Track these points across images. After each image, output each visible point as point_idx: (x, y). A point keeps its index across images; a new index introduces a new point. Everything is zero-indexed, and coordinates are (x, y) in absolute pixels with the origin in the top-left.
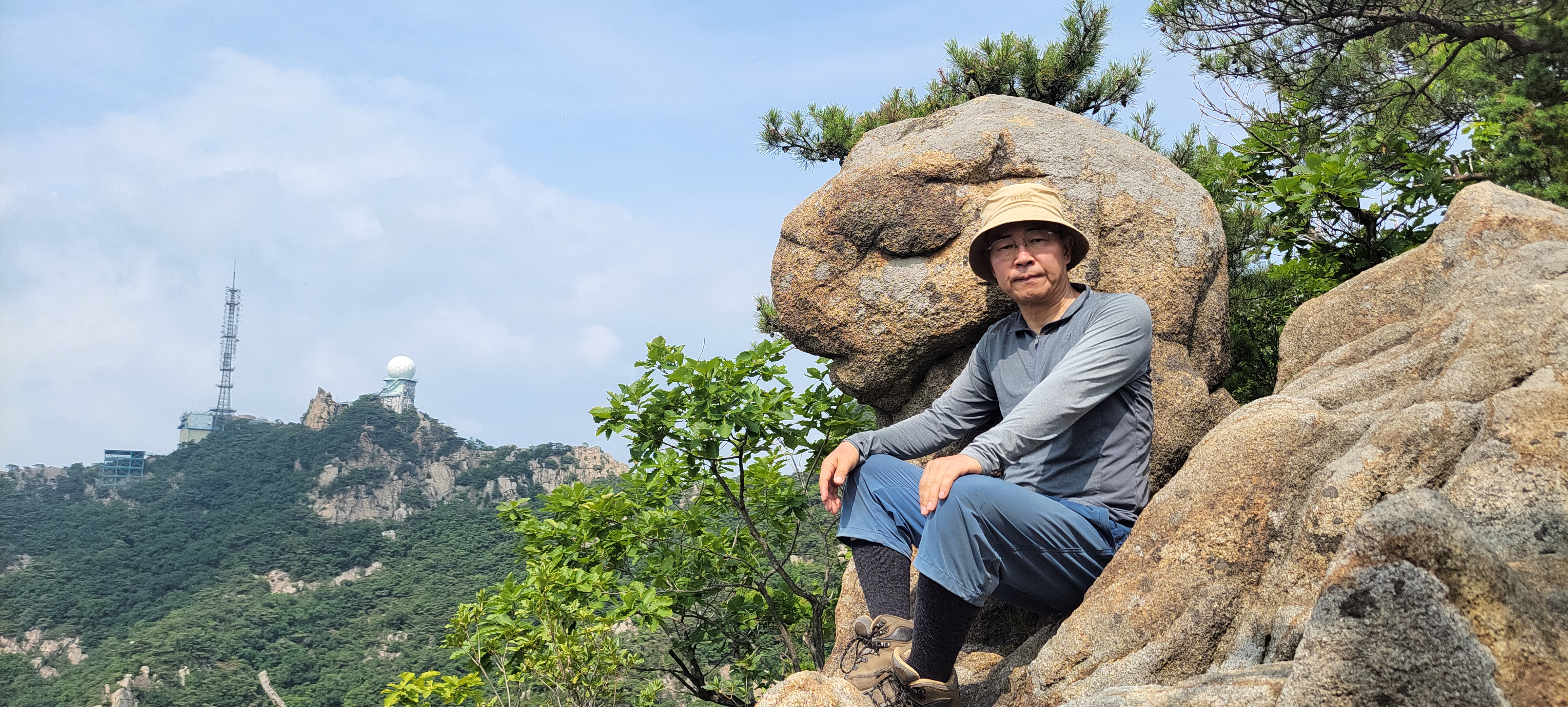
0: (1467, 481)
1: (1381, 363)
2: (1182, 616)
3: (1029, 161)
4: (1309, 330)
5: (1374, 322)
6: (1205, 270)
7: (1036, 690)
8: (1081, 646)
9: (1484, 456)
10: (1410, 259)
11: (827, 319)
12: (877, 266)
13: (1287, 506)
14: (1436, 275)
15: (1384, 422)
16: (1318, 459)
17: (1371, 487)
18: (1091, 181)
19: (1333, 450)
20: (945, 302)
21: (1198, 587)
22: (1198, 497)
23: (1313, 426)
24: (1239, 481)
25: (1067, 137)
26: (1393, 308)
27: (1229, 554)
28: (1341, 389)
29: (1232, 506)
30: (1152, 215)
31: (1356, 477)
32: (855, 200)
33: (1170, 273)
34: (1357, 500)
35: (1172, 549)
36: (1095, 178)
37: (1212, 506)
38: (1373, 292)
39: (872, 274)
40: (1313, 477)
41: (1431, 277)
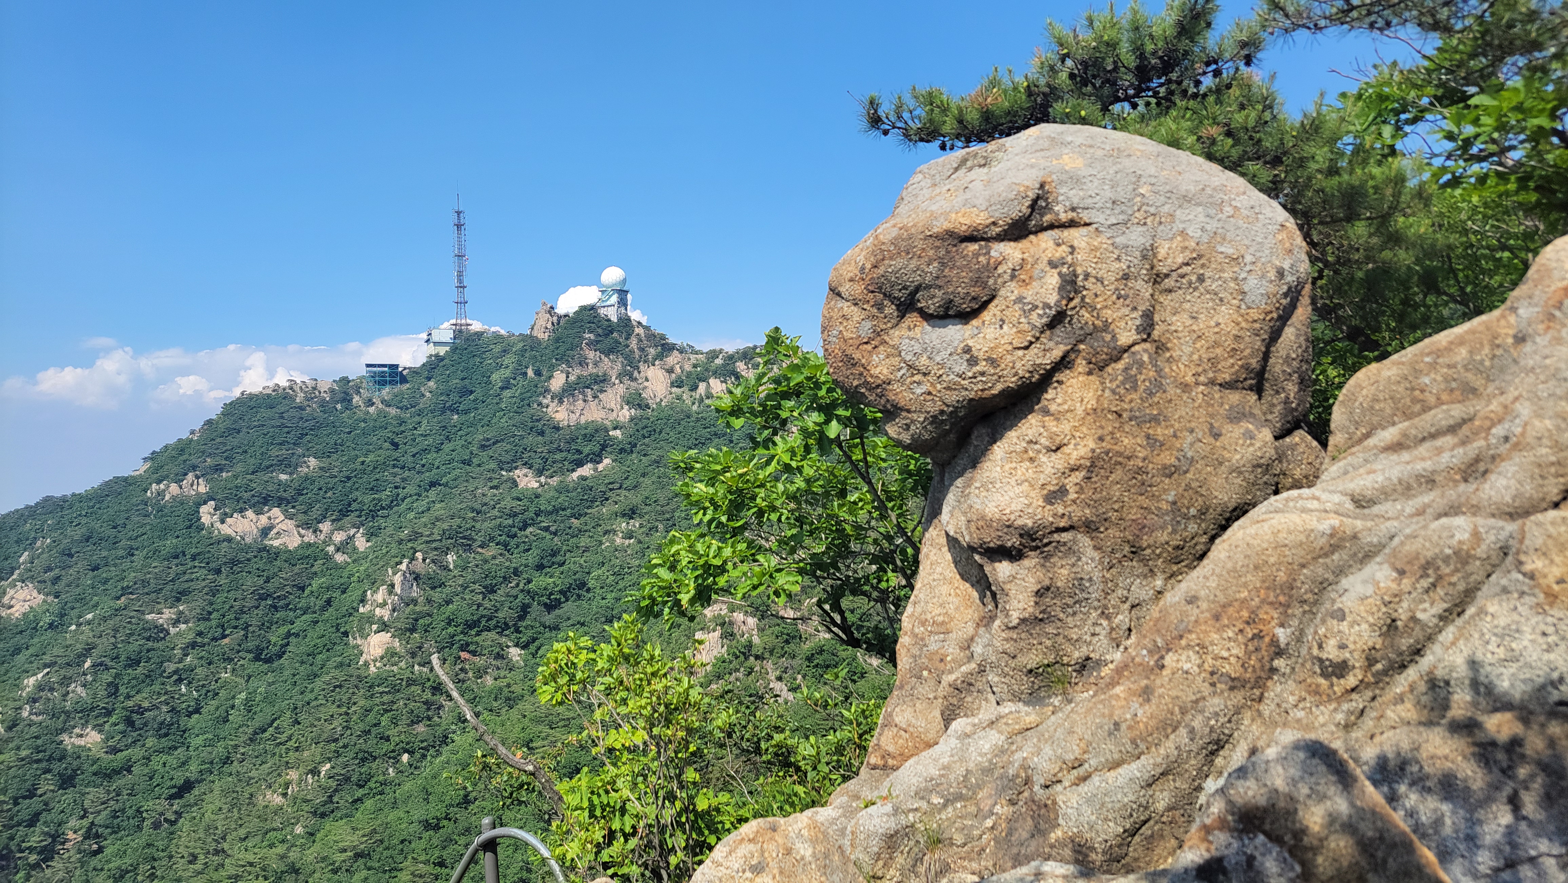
0: (1482, 616)
1: (1423, 459)
2: (1177, 732)
3: (1073, 209)
4: (1361, 404)
5: (1432, 400)
6: (1278, 309)
7: (1036, 788)
8: (1077, 752)
9: (1505, 590)
10: (1481, 328)
11: (872, 376)
12: (915, 326)
13: (1295, 622)
14: (1505, 350)
15: (1407, 537)
16: (1333, 572)
17: (1380, 614)
18: (1145, 224)
19: (1351, 562)
20: (982, 366)
21: (1196, 702)
22: (1204, 605)
23: (1332, 536)
24: (1246, 593)
25: (1119, 176)
26: (1454, 385)
27: (1231, 668)
28: (1376, 486)
29: (1236, 619)
30: (1214, 254)
31: (1365, 602)
32: (891, 259)
33: (1235, 316)
34: (1365, 626)
35: (1175, 658)
36: (1149, 221)
37: (1217, 617)
38: (1433, 366)
39: (911, 334)
40: (1325, 592)
41: (1499, 352)
